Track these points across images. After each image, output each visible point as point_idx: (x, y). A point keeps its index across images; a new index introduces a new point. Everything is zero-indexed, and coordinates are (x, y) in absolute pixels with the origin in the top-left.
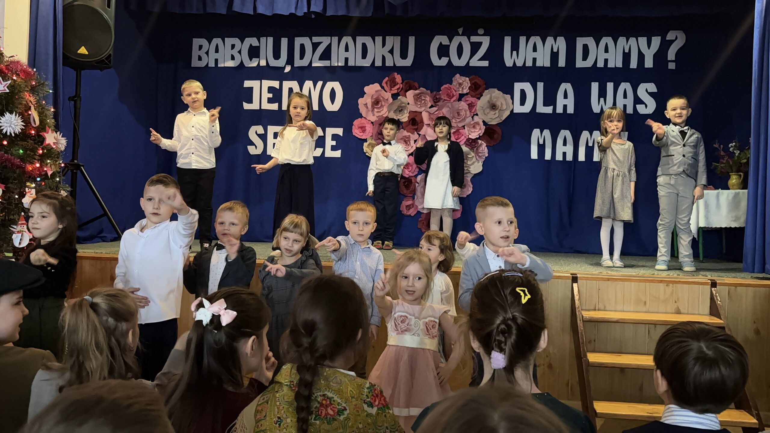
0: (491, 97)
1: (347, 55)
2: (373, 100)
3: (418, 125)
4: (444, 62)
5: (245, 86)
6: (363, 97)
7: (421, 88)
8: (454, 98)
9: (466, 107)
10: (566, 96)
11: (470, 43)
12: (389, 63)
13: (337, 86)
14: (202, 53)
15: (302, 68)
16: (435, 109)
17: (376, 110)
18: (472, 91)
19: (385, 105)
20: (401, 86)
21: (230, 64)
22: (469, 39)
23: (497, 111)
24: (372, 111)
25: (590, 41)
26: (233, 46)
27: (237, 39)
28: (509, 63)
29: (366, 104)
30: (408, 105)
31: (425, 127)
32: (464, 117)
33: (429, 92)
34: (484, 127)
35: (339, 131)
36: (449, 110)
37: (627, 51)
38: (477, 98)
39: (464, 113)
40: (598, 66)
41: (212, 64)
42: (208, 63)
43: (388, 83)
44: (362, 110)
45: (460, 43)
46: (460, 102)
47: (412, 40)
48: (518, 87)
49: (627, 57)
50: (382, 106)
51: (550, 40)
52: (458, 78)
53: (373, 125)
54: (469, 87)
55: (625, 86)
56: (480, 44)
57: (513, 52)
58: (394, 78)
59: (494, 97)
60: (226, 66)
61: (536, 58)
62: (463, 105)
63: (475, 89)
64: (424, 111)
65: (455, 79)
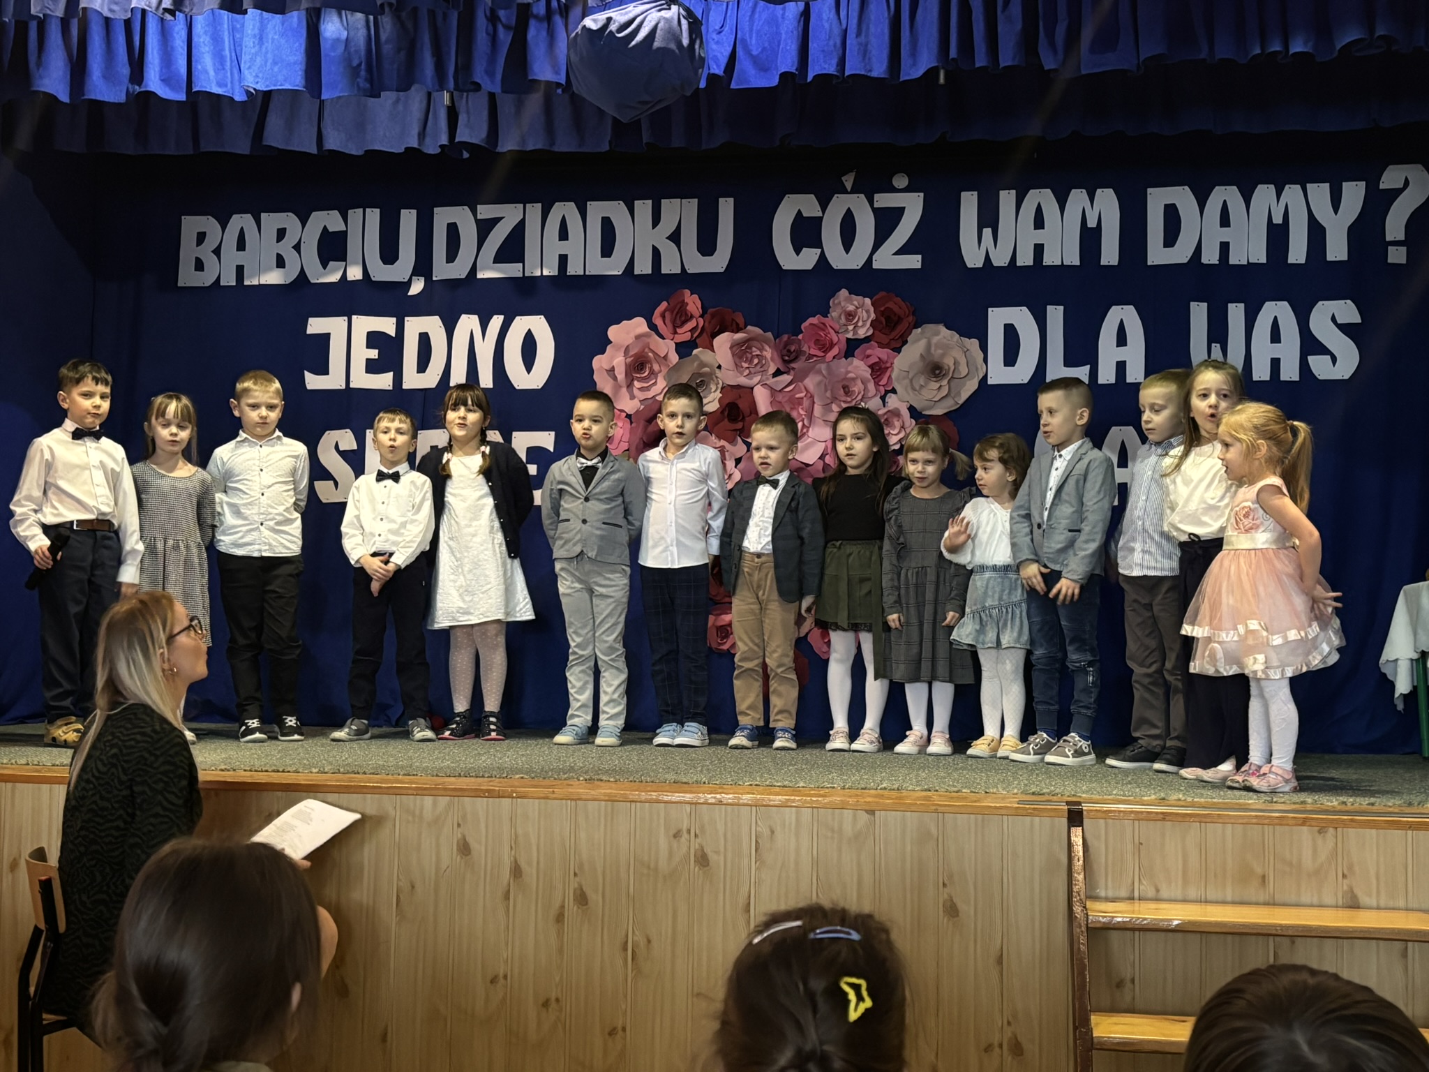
0: (928, 347)
1: (563, 248)
2: (629, 360)
3: (743, 420)
4: (807, 260)
5: (310, 331)
6: (603, 353)
7: (749, 328)
8: (835, 351)
9: (867, 373)
10: (1122, 340)
11: (876, 211)
12: (670, 266)
13: (539, 325)
14: (205, 252)
15: (452, 284)
16: (786, 378)
17: (637, 384)
18: (879, 331)
19: (660, 371)
20: (701, 322)
21: (273, 277)
22: (871, 202)
23: (945, 382)
24: (628, 387)
25: (1182, 197)
26: (281, 234)
27: (291, 215)
28: (973, 257)
29: (613, 369)
30: (717, 371)
33: (769, 335)
35: (546, 440)
36: (820, 382)
37: (1278, 219)
38: (894, 350)
39: (862, 387)
40: (1205, 260)
41: (229, 280)
42: (219, 277)
43: (667, 315)
44: (602, 379)
45: (849, 211)
46: (849, 359)
47: (726, 208)
48: (998, 318)
49: (1278, 235)
50: (652, 372)
51: (1078, 197)
52: (844, 300)
53: (631, 423)
54: (873, 322)
55: (1277, 310)
56: (900, 212)
57: (985, 230)
58: (684, 304)
59: (936, 344)
60: (262, 282)
61: (1042, 245)
62: (857, 367)
63: (886, 326)
64: (759, 385)
65: (837, 301)
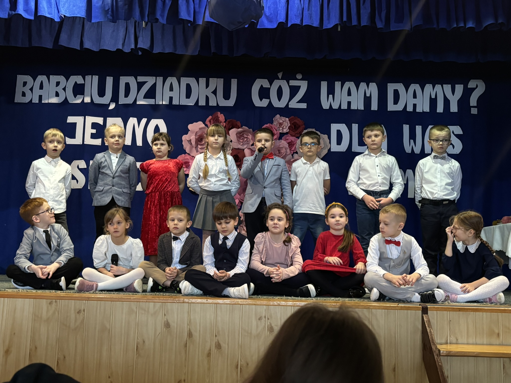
1: (171, 94)
2: (197, 137)
3: (240, 161)
4: (264, 103)
5: (68, 121)
6: (187, 134)
7: (244, 127)
9: (287, 146)
11: (290, 87)
12: (212, 103)
13: (161, 123)
14: (27, 89)
15: (126, 106)
17: (199, 146)
18: (292, 130)
20: (225, 124)
21: (54, 100)
22: (288, 83)
24: (195, 148)
25: (400, 87)
26: (58, 84)
27: (62, 76)
28: (325, 105)
29: (190, 141)
30: (230, 143)
32: (284, 154)
33: (251, 130)
37: (433, 97)
38: (297, 137)
40: (408, 110)
41: (36, 100)
42: (32, 99)
43: (212, 121)
44: (186, 147)
45: (280, 86)
46: (280, 140)
47: (234, 83)
48: (335, 127)
49: (433, 102)
51: (363, 85)
52: (278, 118)
54: (289, 126)
56: (298, 88)
57: (330, 95)
58: (218, 117)
60: (50, 102)
61: (350, 102)
62: (283, 143)
63: (294, 128)
64: (246, 149)
65: (276, 119)
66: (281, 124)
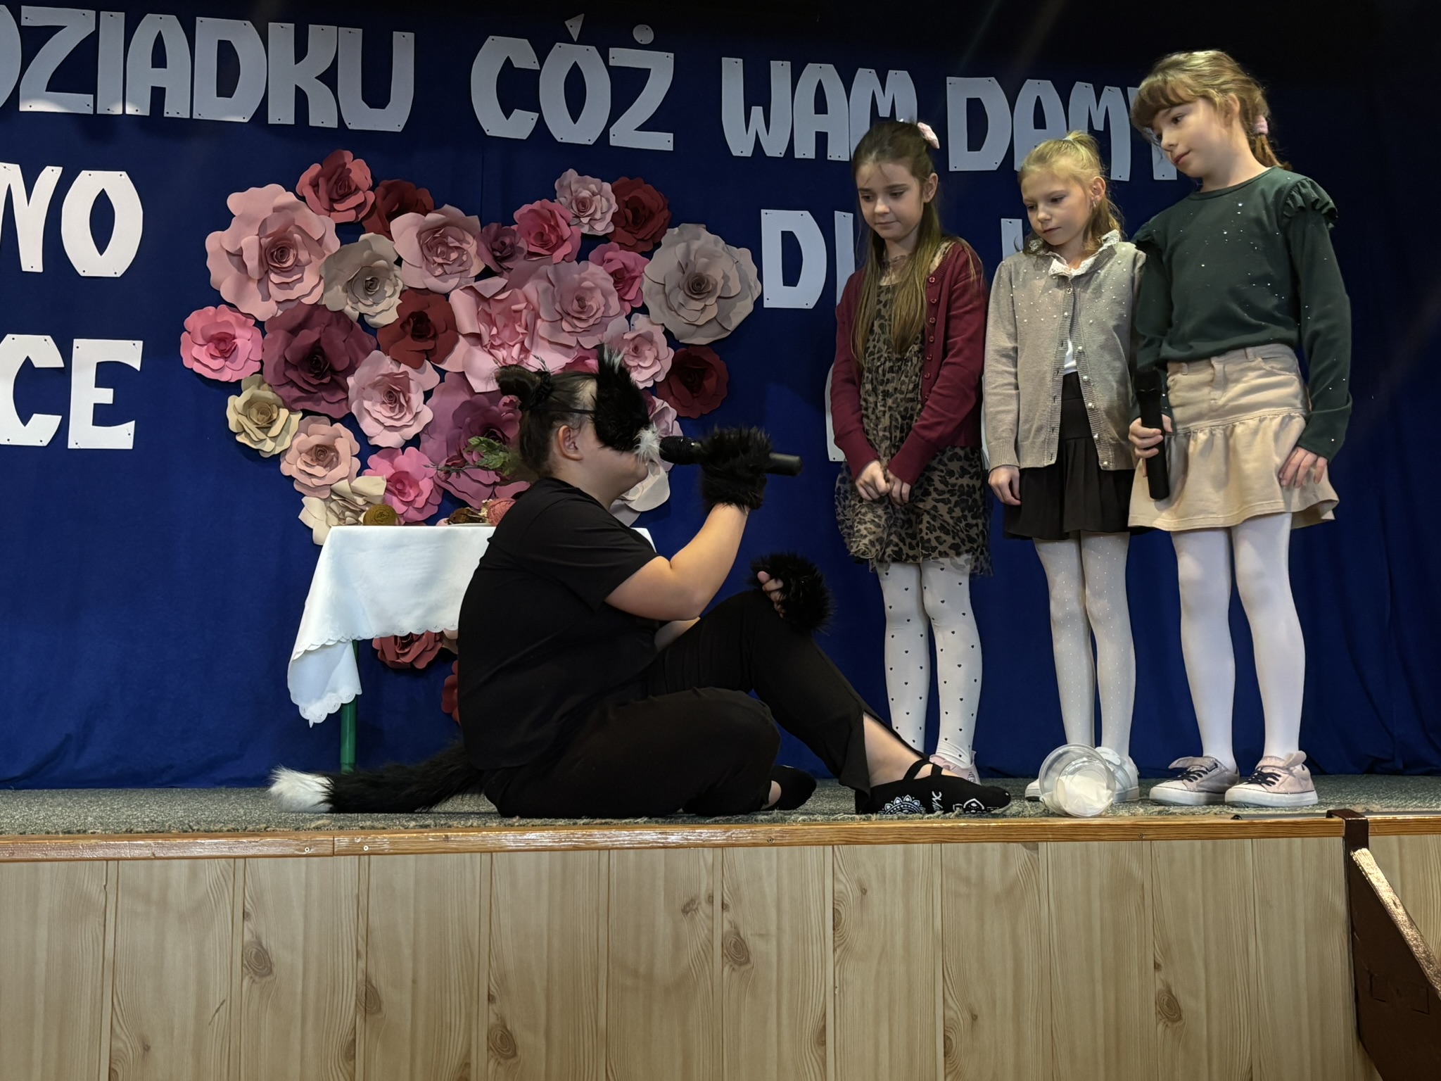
0: (688, 252)
1: (159, 77)
2: (265, 241)
3: (435, 337)
4: (520, 126)
6: (223, 229)
7: (445, 208)
8: (566, 249)
9: (609, 284)
11: (610, 69)
12: (322, 116)
13: (118, 186)
16: (496, 283)
17: (275, 278)
18: (623, 228)
19: (309, 262)
20: (371, 197)
22: (605, 59)
23: (710, 301)
24: (260, 281)
25: (990, 91)
28: (740, 145)
29: (238, 254)
30: (396, 267)
31: (462, 345)
32: (599, 315)
33: (475, 219)
34: (672, 352)
35: (129, 353)
36: (546, 291)
37: (1098, 125)
38: (643, 254)
39: (602, 301)
43: (321, 181)
44: (223, 277)
45: (576, 68)
46: (582, 263)
47: (404, 48)
48: (774, 223)
50: (299, 266)
51: (866, 79)
52: (573, 183)
53: (264, 334)
54: (614, 214)
56: (643, 75)
57: (753, 108)
58: (344, 171)
59: (697, 251)
61: (825, 134)
62: (593, 274)
63: (633, 221)
64: (458, 290)
65: (565, 183)
66: (583, 205)
